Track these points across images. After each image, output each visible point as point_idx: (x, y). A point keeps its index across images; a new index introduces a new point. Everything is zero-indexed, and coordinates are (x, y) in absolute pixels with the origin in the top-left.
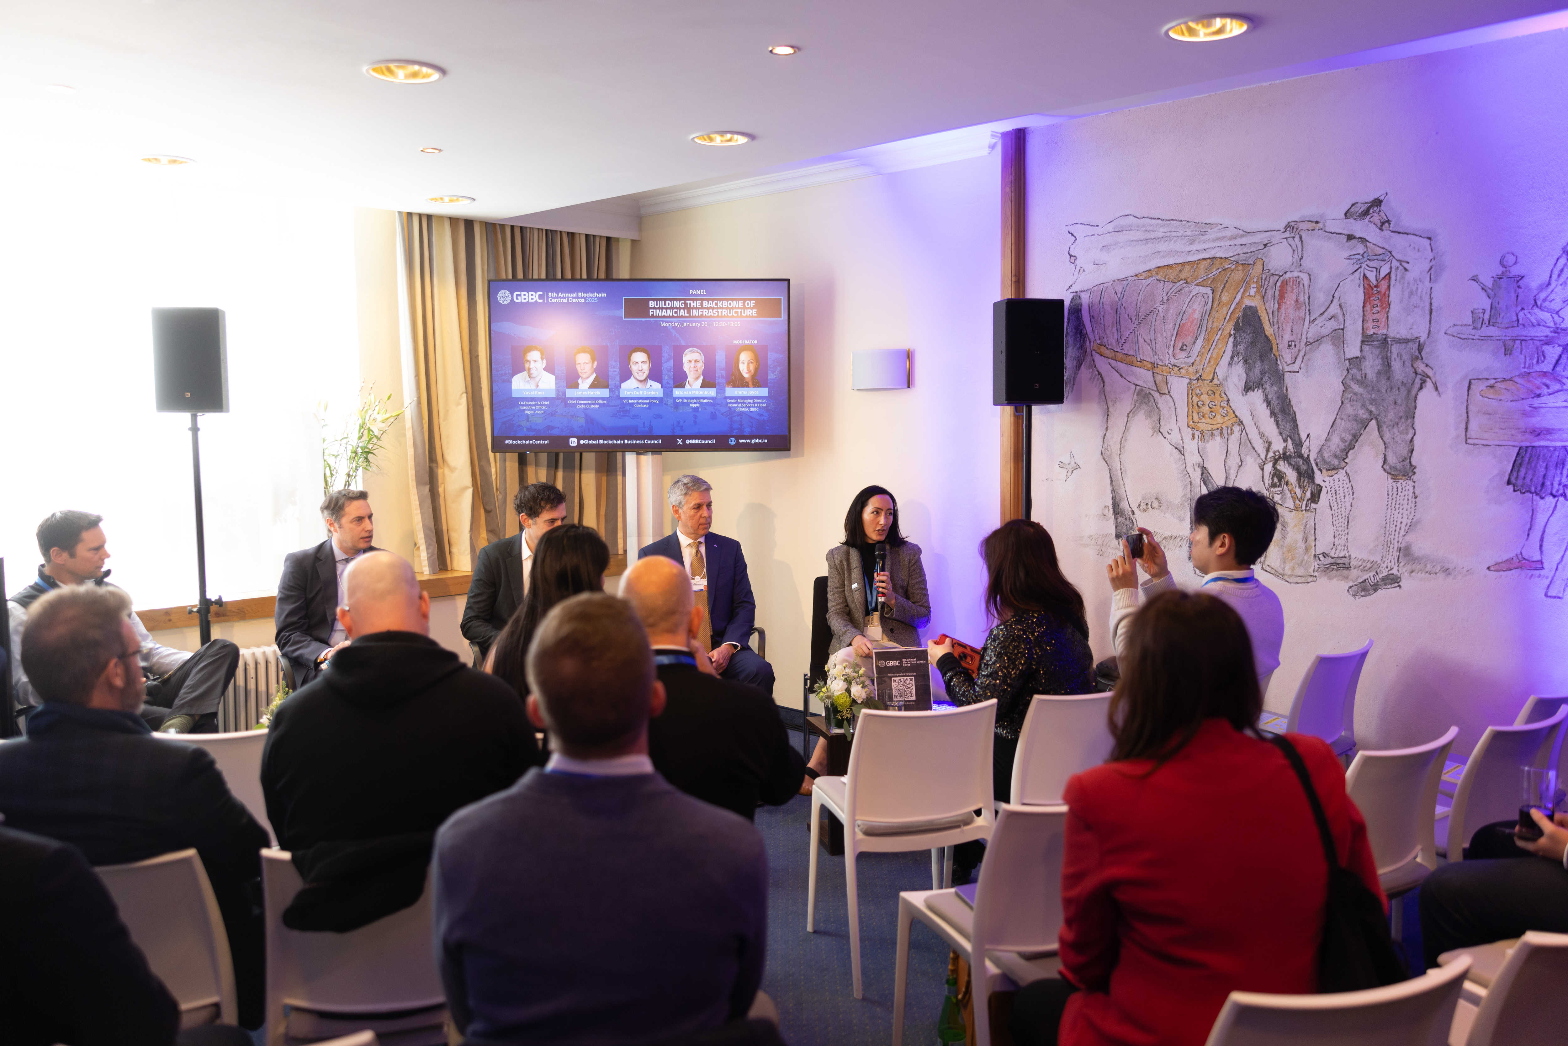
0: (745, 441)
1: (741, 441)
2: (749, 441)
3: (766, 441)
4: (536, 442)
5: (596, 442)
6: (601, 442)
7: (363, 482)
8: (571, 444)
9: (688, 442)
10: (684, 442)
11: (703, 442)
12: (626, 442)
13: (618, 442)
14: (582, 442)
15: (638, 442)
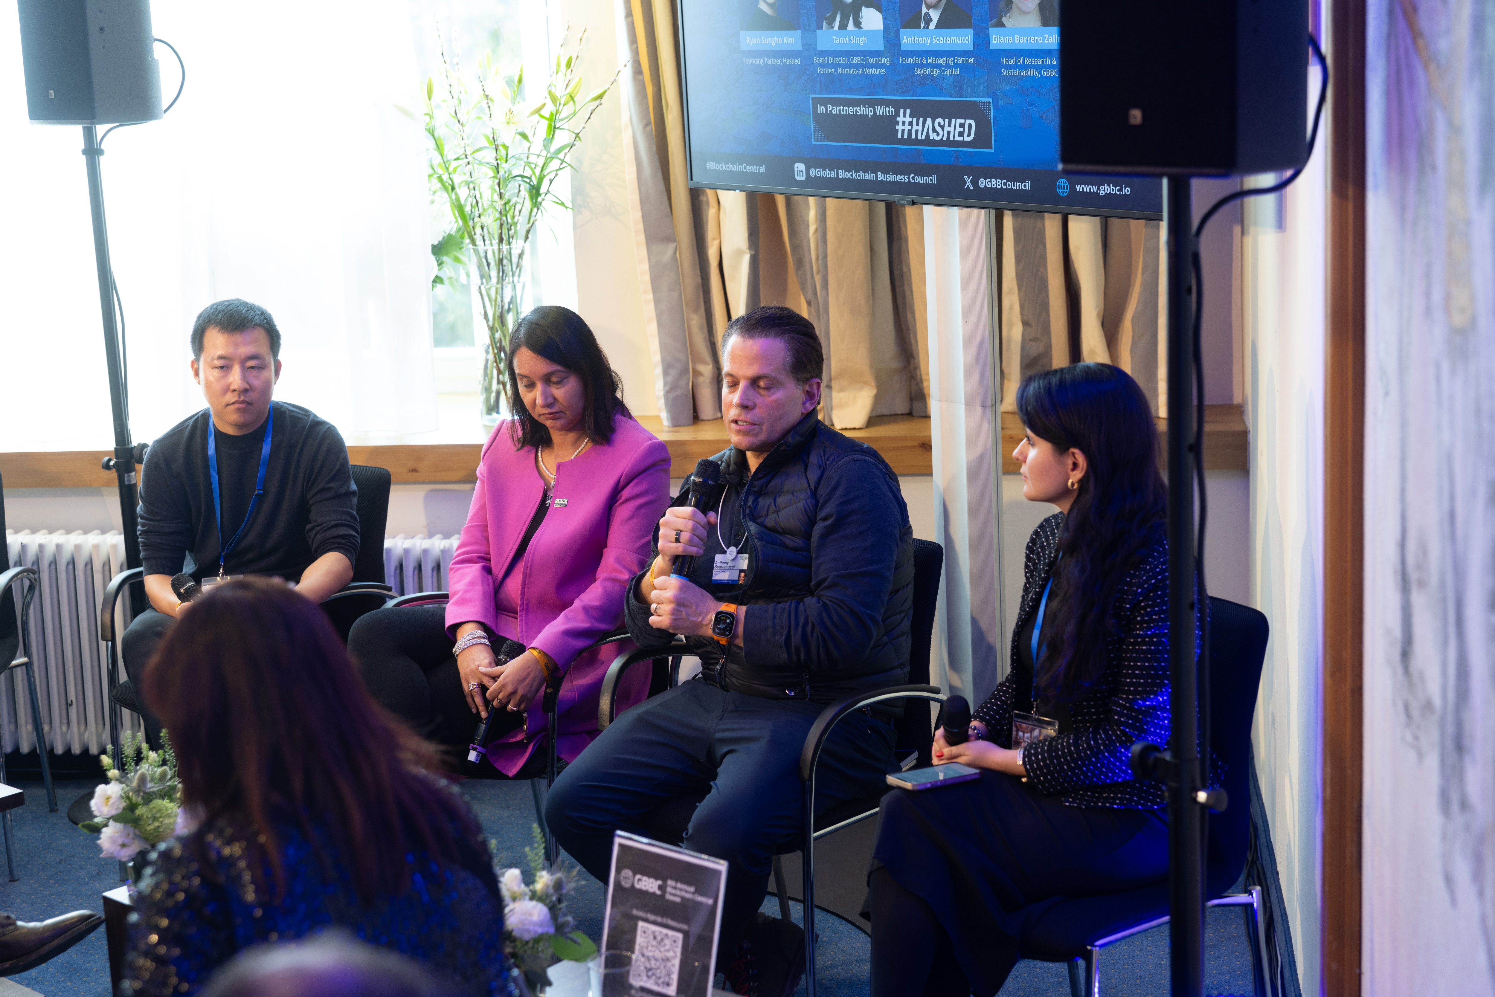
0: (1087, 188)
1: (1079, 188)
2: (1094, 189)
3: (1127, 191)
4: (748, 168)
5: (833, 175)
6: (842, 174)
7: (575, 229)
8: (798, 178)
9: (982, 183)
10: (975, 182)
11: (1011, 185)
12: (880, 176)
13: (868, 177)
14: (813, 172)
15: (898, 178)
